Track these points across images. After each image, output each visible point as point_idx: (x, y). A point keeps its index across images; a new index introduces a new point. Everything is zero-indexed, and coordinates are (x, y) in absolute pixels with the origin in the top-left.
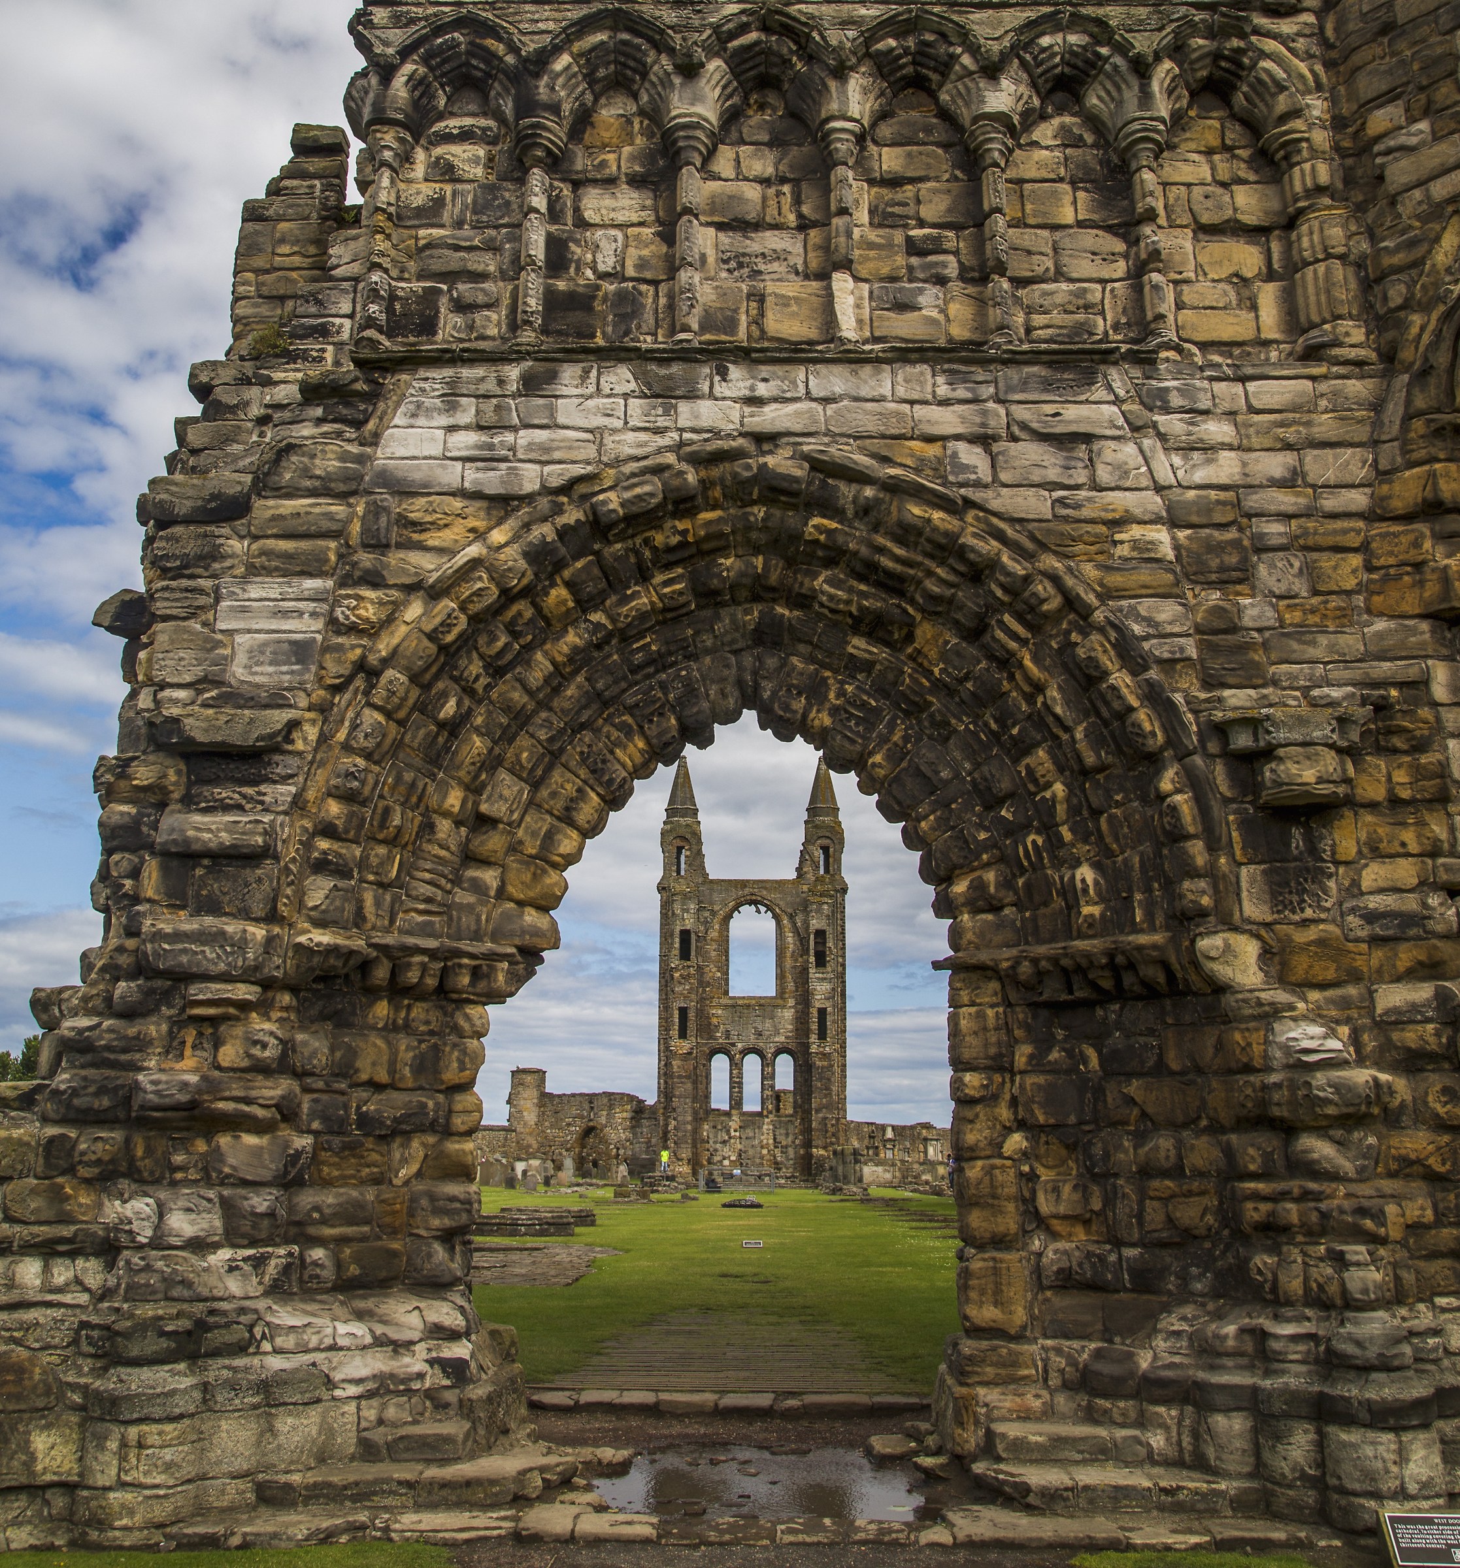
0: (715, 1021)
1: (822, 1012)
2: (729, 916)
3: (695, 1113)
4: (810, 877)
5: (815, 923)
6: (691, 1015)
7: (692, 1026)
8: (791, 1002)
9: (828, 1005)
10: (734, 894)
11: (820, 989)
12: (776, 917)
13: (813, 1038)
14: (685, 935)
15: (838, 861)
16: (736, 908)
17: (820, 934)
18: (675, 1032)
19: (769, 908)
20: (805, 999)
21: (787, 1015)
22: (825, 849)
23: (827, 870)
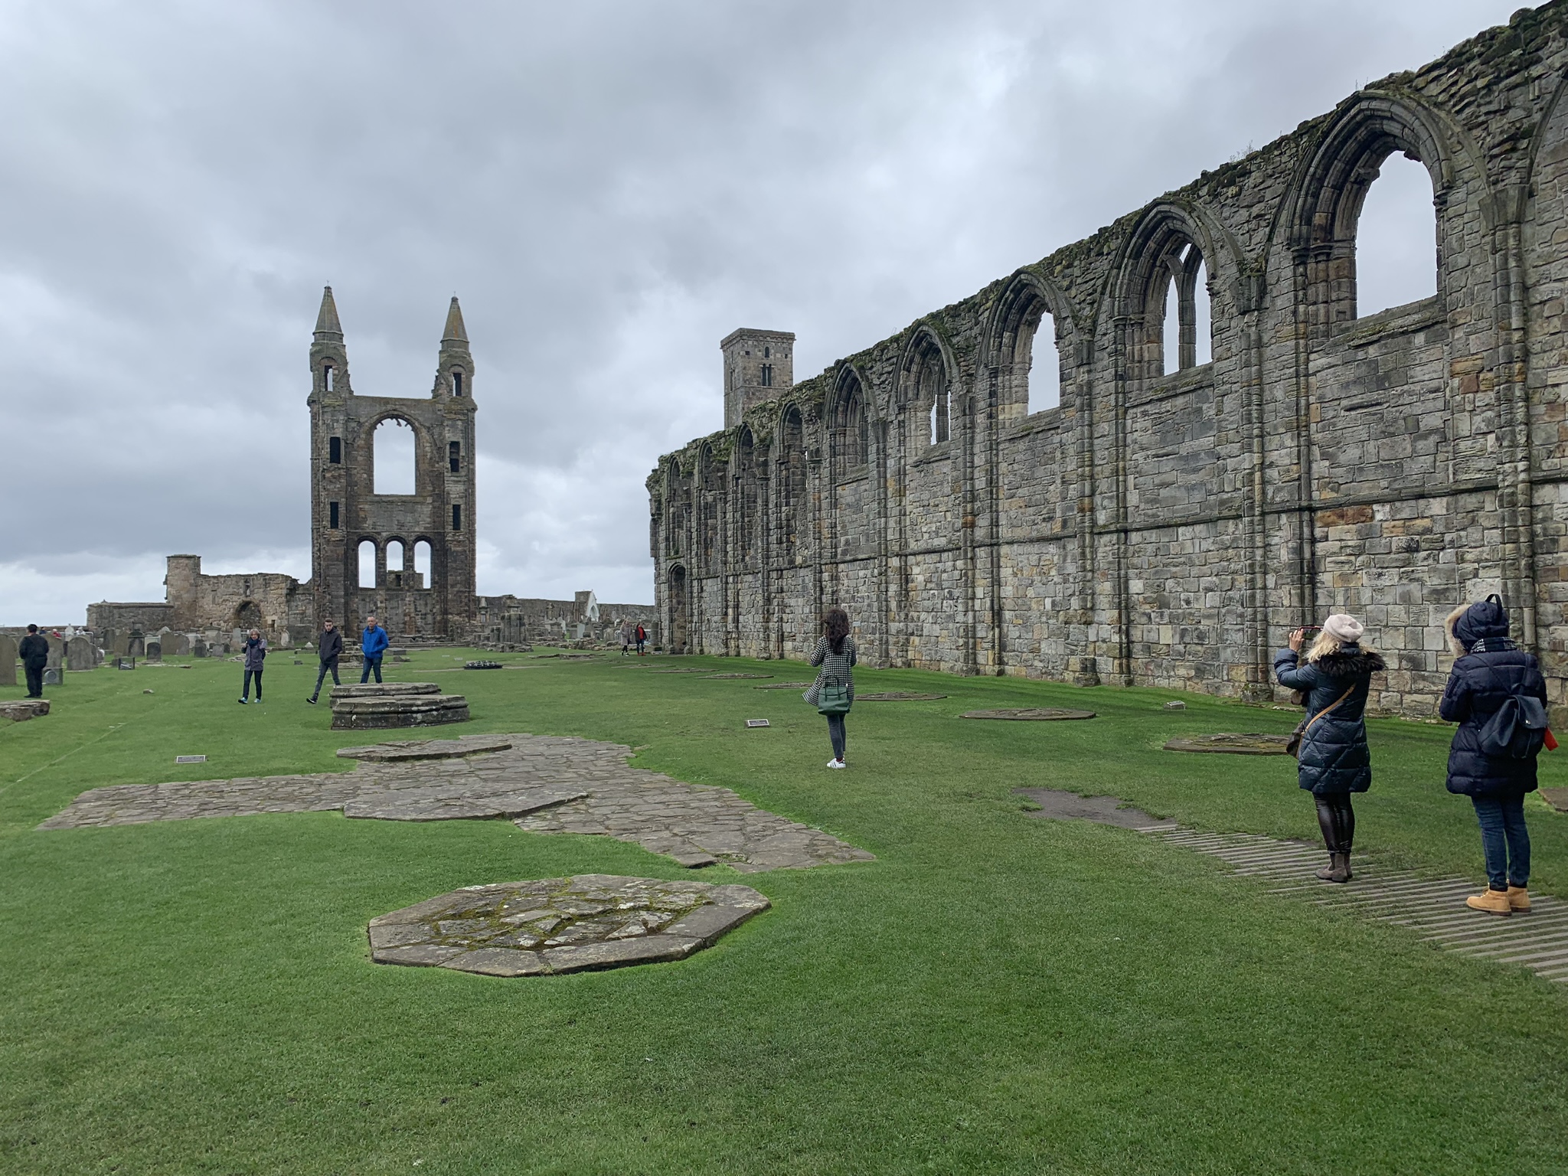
0: (362, 514)
1: (456, 508)
2: (373, 427)
3: (346, 589)
4: (446, 398)
5: (449, 436)
6: (342, 509)
7: (341, 518)
8: (429, 500)
9: (461, 502)
10: (378, 409)
11: (454, 489)
12: (414, 429)
13: (449, 528)
14: (335, 442)
15: (469, 386)
16: (379, 421)
17: (455, 445)
18: (327, 523)
19: (409, 422)
20: (441, 497)
21: (426, 511)
22: (458, 376)
23: (459, 392)
